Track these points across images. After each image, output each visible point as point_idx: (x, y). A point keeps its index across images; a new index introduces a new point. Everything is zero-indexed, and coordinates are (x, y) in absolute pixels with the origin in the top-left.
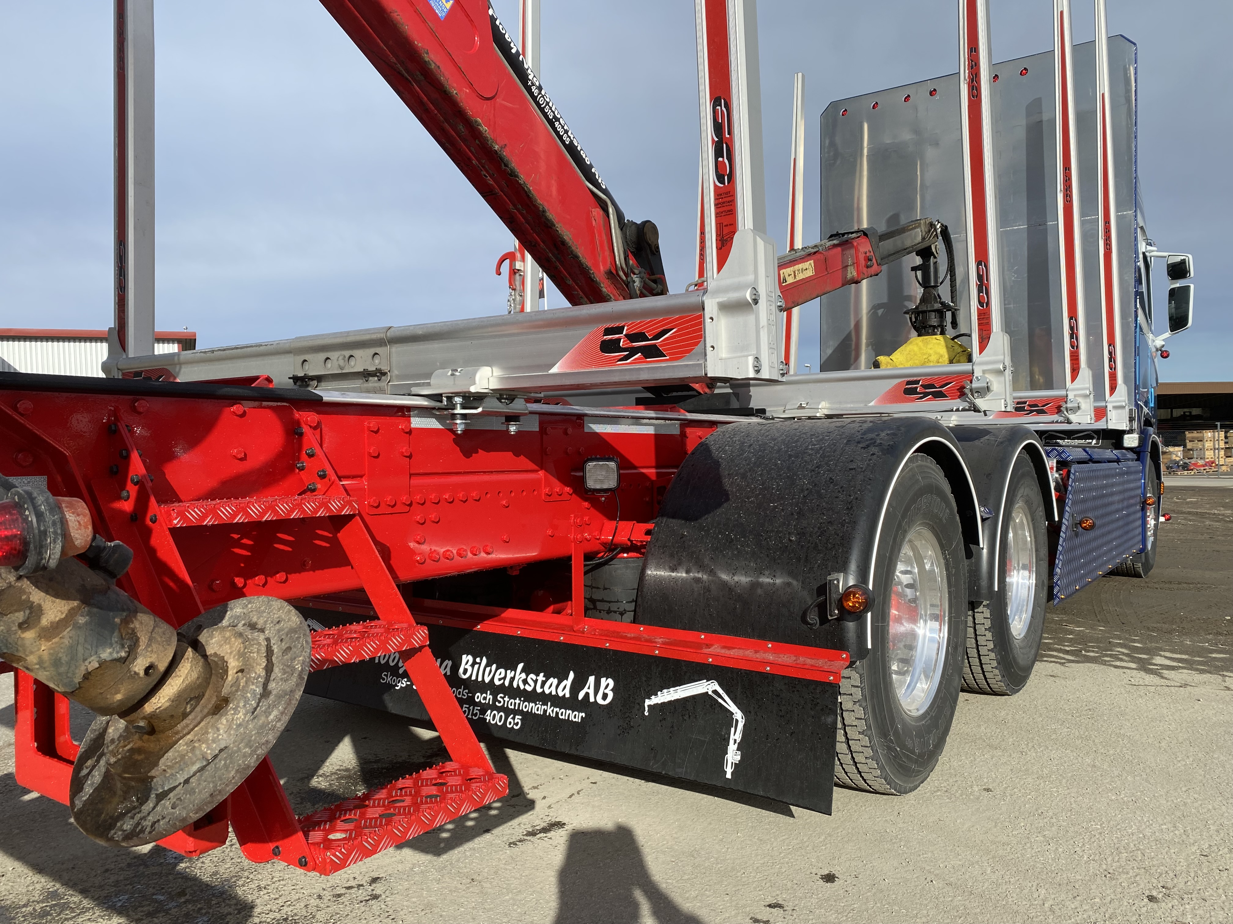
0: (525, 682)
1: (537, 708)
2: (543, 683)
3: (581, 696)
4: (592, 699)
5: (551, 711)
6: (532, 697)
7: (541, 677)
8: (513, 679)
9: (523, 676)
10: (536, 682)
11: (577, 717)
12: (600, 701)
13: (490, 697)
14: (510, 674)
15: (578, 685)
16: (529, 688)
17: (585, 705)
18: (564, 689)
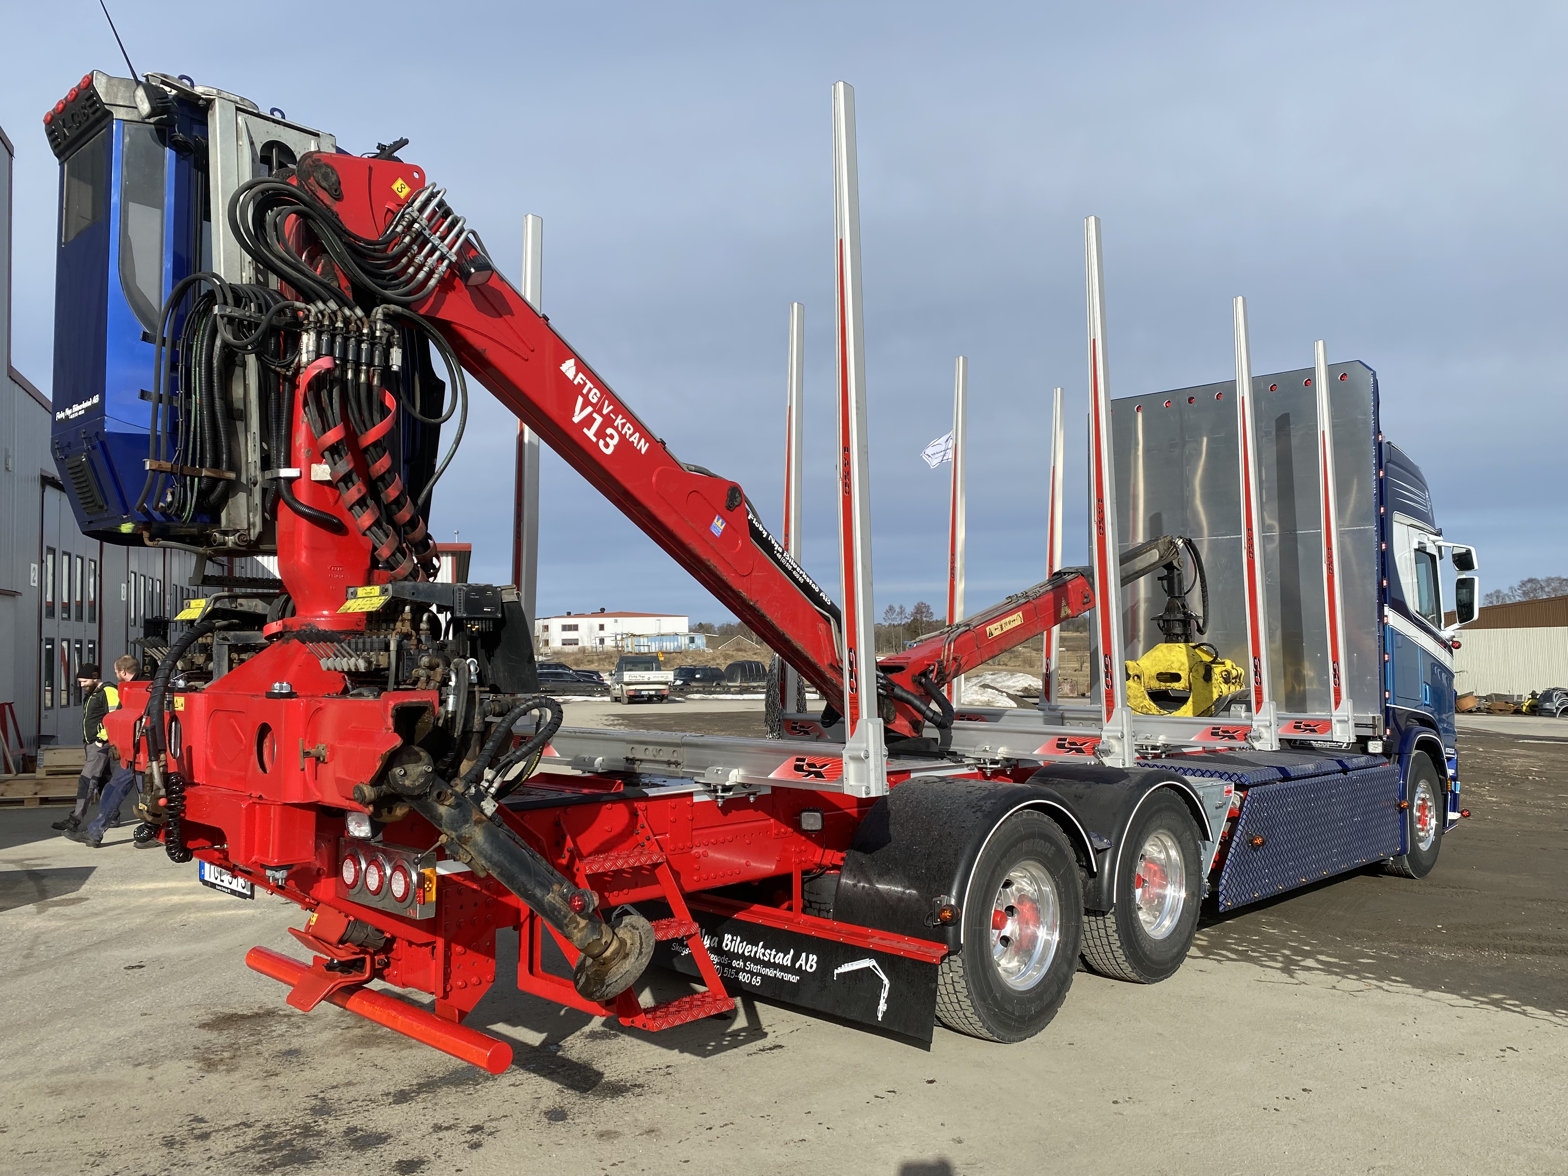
0: (764, 955)
1: (770, 972)
2: (775, 956)
3: (797, 965)
4: (804, 968)
5: (779, 975)
6: (768, 964)
7: (774, 952)
8: (756, 952)
9: (763, 950)
10: (770, 955)
11: (794, 979)
12: (809, 970)
13: (742, 963)
14: (755, 949)
15: (795, 959)
16: (766, 959)
17: (799, 972)
18: (787, 961)
